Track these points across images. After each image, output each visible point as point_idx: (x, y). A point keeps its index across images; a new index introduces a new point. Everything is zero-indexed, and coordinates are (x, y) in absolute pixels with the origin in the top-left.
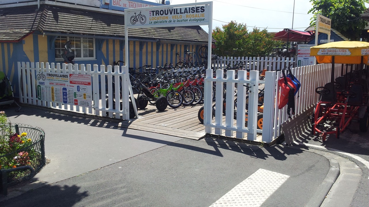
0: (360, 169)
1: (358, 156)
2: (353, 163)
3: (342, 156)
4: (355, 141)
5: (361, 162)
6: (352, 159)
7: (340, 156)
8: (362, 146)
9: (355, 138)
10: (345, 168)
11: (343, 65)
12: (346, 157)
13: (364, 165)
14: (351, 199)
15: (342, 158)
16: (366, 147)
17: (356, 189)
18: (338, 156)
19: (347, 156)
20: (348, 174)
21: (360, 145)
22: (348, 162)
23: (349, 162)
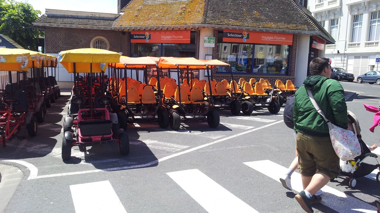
0: (22, 173)
1: (23, 160)
2: (16, 168)
3: (7, 164)
4: (22, 147)
5: (24, 165)
6: (16, 164)
7: (5, 164)
8: (28, 150)
9: (23, 144)
10: (7, 175)
11: (10, 73)
12: (10, 164)
13: (26, 168)
14: (7, 203)
15: (6, 166)
16: (32, 150)
17: (13, 193)
18: (2, 164)
19: (11, 162)
20: (9, 180)
21: (27, 150)
22: (11, 169)
23: (13, 168)
